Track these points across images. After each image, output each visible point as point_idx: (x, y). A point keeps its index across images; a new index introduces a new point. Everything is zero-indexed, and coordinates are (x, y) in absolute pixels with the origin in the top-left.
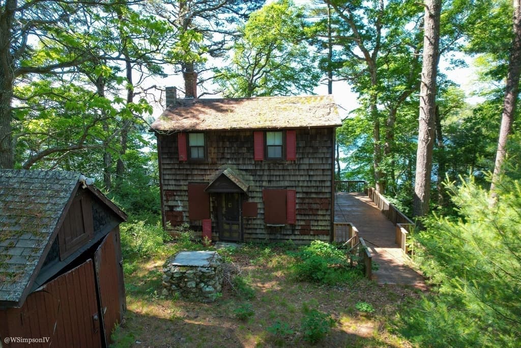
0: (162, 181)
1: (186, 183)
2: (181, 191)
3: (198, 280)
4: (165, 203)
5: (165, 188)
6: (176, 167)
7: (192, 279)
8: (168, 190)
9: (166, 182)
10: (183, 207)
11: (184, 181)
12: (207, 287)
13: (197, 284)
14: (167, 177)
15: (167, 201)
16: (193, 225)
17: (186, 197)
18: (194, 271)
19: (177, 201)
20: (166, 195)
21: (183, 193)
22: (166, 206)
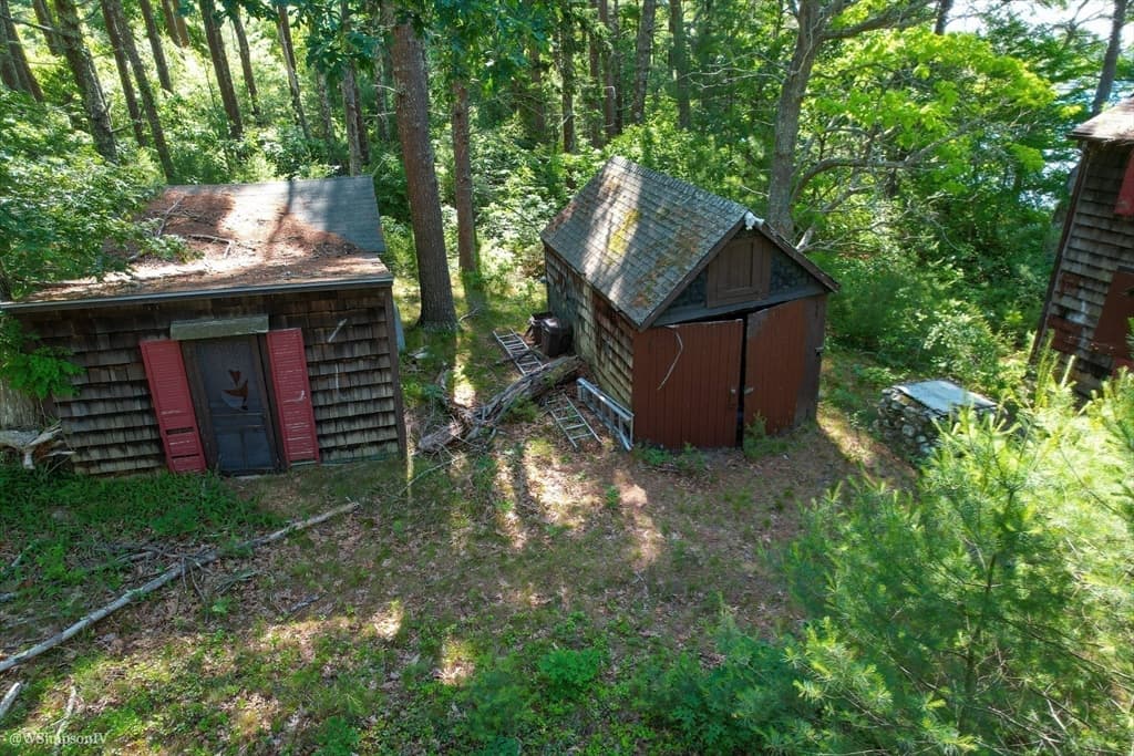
0: (1065, 251)
1: (1113, 267)
2: (1095, 281)
3: (919, 429)
4: (1055, 299)
5: (1066, 266)
6: (1105, 226)
7: (911, 423)
8: (1069, 272)
9: (1072, 255)
10: (1089, 317)
11: (1109, 262)
12: (929, 446)
13: (916, 434)
14: (1078, 245)
15: (1061, 294)
16: (1096, 362)
17: (1102, 297)
18: (917, 411)
19: (1081, 300)
20: (1063, 283)
21: (1099, 288)
22: (1054, 304)
